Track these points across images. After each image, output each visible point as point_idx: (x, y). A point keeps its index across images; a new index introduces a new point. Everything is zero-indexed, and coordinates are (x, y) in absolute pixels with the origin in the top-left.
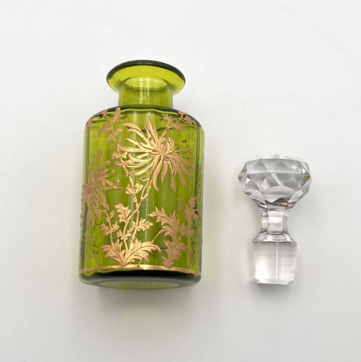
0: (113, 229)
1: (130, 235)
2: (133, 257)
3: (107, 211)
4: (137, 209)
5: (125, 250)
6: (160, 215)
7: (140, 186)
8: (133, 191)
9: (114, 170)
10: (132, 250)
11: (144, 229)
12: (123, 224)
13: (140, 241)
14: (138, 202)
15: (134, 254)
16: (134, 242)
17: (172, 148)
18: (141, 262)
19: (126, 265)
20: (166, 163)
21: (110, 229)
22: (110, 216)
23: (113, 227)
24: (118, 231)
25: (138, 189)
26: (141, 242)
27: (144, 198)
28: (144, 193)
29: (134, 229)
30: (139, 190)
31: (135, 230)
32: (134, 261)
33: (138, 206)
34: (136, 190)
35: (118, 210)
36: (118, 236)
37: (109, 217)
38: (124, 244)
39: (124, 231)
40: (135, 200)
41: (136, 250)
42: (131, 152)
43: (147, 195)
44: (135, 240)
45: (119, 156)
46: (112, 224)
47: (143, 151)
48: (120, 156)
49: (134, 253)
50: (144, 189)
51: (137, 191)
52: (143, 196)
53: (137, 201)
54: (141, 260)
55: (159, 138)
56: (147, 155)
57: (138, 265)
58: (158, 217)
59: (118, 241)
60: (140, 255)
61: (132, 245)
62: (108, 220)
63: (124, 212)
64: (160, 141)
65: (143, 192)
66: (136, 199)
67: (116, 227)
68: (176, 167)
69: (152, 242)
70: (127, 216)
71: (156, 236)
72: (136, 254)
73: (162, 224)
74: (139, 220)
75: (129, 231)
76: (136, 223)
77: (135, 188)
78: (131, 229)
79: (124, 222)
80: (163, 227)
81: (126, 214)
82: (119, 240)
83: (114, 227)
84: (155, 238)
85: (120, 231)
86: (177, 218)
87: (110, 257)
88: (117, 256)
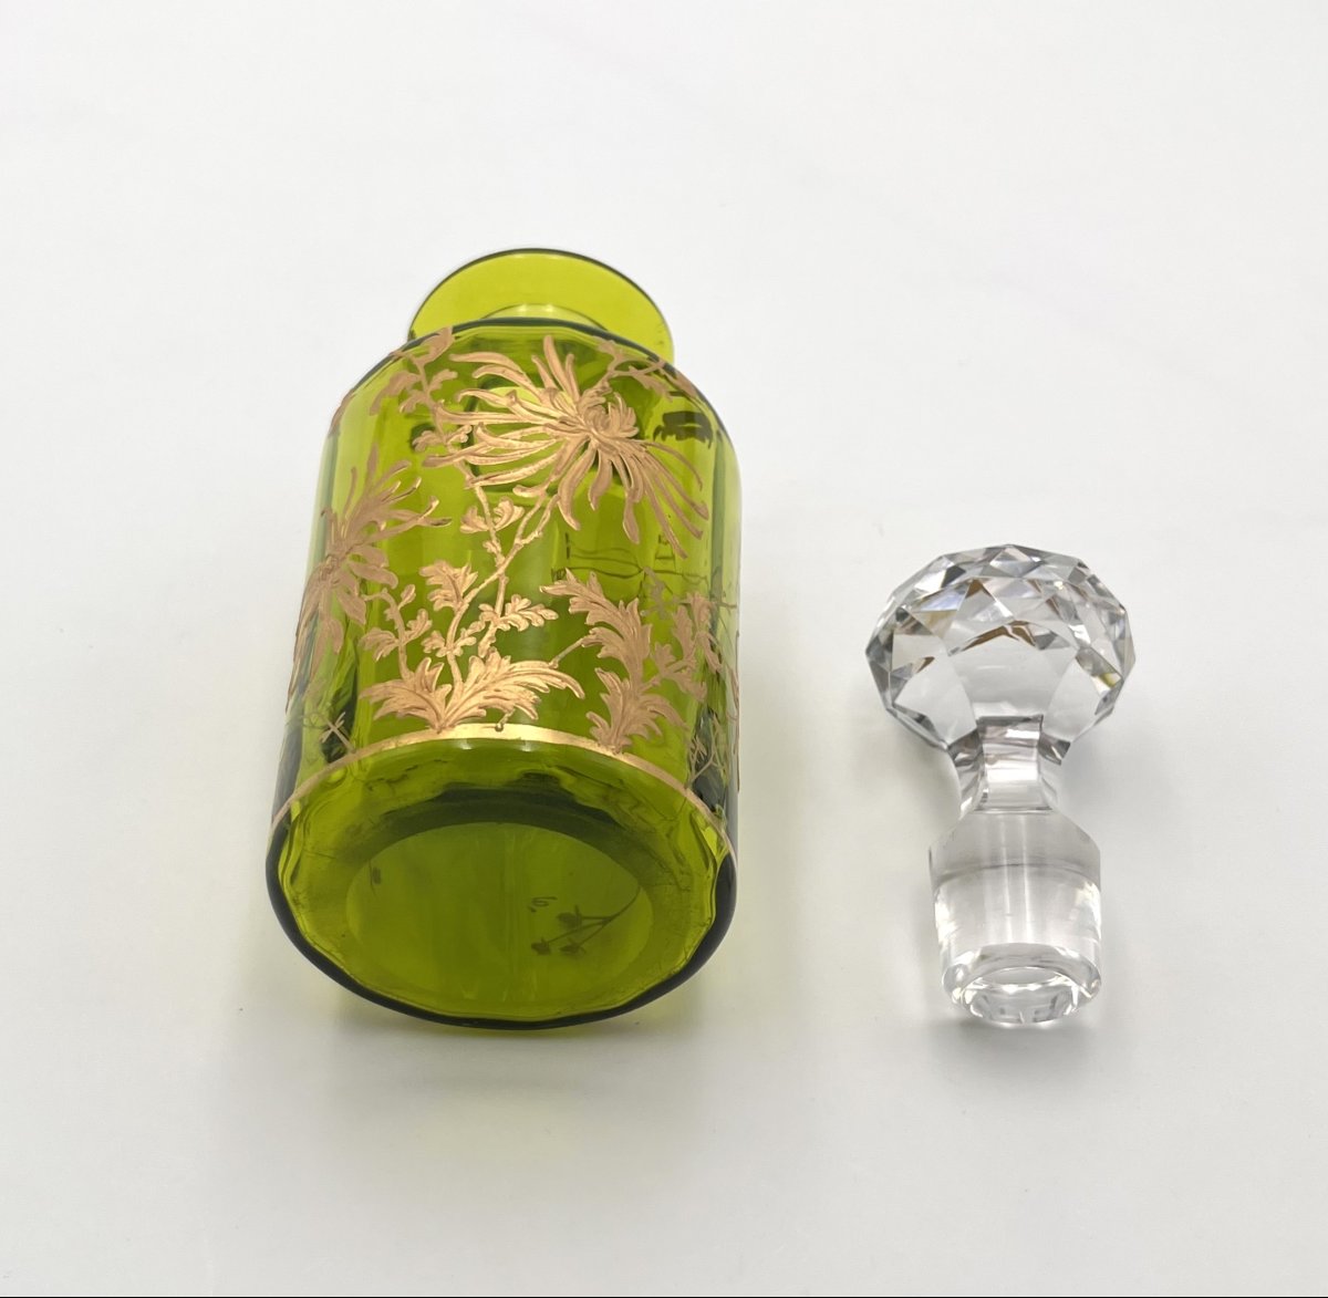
0: (408, 633)
1: (471, 641)
2: (479, 699)
3: (390, 591)
4: (501, 571)
5: (452, 684)
6: (584, 594)
7: (513, 510)
8: (486, 523)
9: (419, 482)
10: (476, 682)
11: (523, 626)
12: (449, 613)
13: (509, 657)
14: (505, 554)
15: (483, 693)
16: (484, 660)
17: (626, 428)
18: (509, 718)
19: (452, 726)
20: (606, 461)
21: (397, 637)
22: (398, 601)
23: (408, 629)
24: (427, 634)
25: (505, 518)
26: (512, 662)
27: (527, 541)
28: (525, 529)
29: (488, 624)
30: (509, 519)
31: (491, 627)
32: (484, 713)
33: (503, 563)
34: (497, 520)
35: (431, 580)
36: (426, 650)
37: (398, 603)
38: (447, 668)
39: (451, 633)
40: (494, 545)
41: (494, 682)
42: (485, 424)
43: (535, 534)
44: (488, 656)
45: (441, 437)
46: (405, 623)
47: (527, 421)
48: (445, 438)
49: (483, 689)
50: (526, 519)
51: (502, 523)
52: (524, 536)
53: (499, 549)
54: (509, 711)
55: (581, 393)
56: (540, 430)
57: (499, 725)
58: (574, 599)
59: (427, 662)
60: (508, 695)
61: (476, 668)
62: (393, 613)
63: (452, 581)
64: (584, 402)
65: (522, 525)
66: (497, 545)
67: (422, 623)
68: (639, 477)
69: (551, 664)
70: (464, 590)
71: (568, 650)
72: (489, 694)
73: (589, 621)
74: (507, 601)
75: (470, 631)
76: (494, 607)
77: (493, 515)
78: (477, 626)
79: (450, 609)
80: (595, 629)
81: (459, 586)
82: (430, 660)
83: (413, 628)
84: (562, 655)
85: (435, 633)
86: (643, 621)
87: (395, 713)
88: (422, 703)
